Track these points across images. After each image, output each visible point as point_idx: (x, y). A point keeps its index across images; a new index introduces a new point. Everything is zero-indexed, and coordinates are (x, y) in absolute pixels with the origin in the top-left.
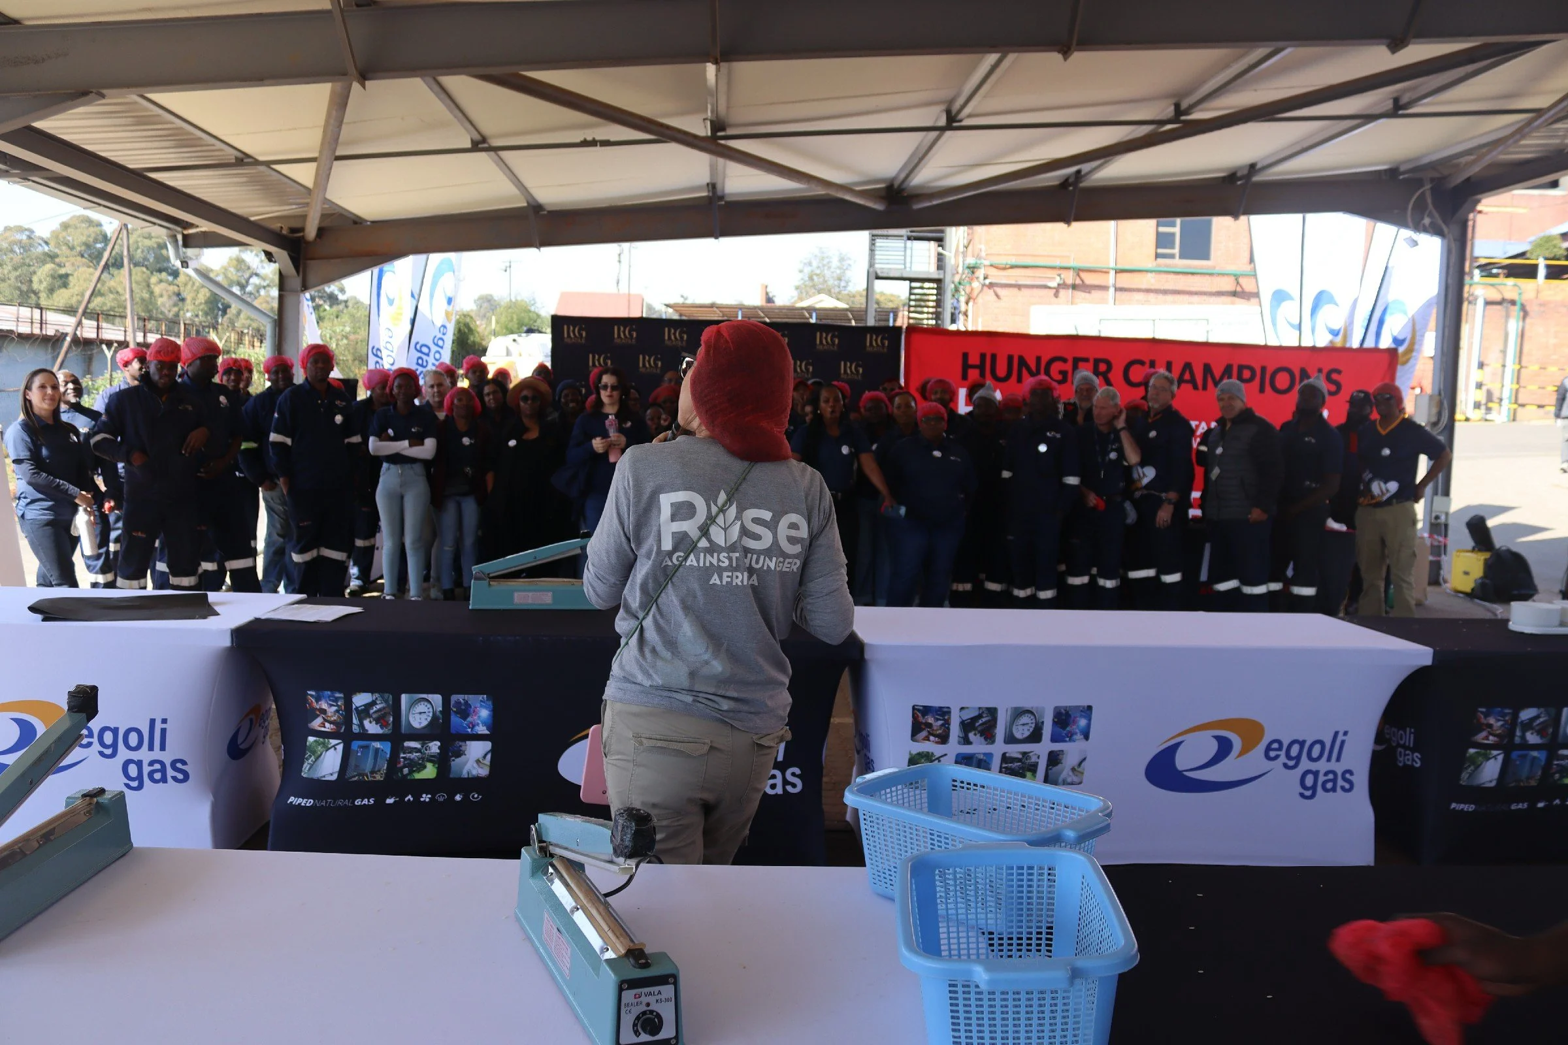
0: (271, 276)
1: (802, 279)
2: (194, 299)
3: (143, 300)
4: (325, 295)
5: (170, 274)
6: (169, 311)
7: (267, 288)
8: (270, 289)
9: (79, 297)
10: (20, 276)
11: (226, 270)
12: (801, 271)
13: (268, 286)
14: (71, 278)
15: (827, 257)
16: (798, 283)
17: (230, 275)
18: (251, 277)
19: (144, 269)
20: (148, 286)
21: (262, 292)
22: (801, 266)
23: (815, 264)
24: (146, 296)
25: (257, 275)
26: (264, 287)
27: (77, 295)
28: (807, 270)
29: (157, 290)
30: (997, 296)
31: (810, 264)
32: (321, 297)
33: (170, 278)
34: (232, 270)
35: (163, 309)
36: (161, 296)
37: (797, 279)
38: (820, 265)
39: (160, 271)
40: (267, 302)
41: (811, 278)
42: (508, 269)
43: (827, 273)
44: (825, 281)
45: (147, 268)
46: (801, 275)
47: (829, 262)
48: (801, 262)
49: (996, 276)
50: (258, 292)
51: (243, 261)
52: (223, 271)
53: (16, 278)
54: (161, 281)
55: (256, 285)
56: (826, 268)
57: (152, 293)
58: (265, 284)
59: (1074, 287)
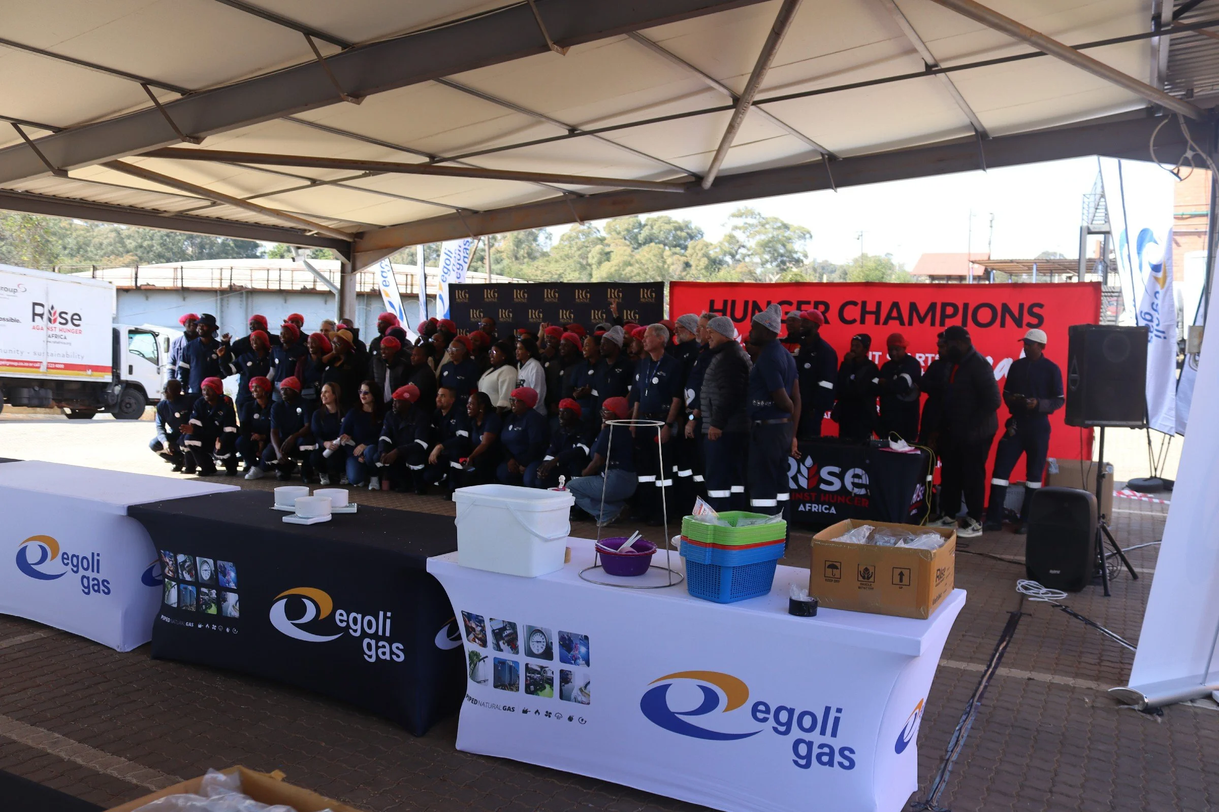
0: (754, 246)
2: (697, 266)
3: (658, 267)
4: (793, 260)
5: (682, 249)
8: (753, 257)
9: (617, 268)
13: (752, 254)
14: (612, 254)
17: (724, 248)
18: (739, 248)
19: (661, 246)
20: (662, 258)
21: (747, 259)
24: (660, 264)
25: (744, 246)
26: (749, 255)
27: (615, 266)
29: (669, 261)
32: (790, 262)
33: (683, 251)
34: (727, 244)
36: (673, 264)
39: (675, 246)
40: (746, 267)
45: (665, 245)
50: (744, 259)
52: (719, 244)
54: (675, 253)
55: (742, 254)
57: (664, 262)
58: (750, 253)
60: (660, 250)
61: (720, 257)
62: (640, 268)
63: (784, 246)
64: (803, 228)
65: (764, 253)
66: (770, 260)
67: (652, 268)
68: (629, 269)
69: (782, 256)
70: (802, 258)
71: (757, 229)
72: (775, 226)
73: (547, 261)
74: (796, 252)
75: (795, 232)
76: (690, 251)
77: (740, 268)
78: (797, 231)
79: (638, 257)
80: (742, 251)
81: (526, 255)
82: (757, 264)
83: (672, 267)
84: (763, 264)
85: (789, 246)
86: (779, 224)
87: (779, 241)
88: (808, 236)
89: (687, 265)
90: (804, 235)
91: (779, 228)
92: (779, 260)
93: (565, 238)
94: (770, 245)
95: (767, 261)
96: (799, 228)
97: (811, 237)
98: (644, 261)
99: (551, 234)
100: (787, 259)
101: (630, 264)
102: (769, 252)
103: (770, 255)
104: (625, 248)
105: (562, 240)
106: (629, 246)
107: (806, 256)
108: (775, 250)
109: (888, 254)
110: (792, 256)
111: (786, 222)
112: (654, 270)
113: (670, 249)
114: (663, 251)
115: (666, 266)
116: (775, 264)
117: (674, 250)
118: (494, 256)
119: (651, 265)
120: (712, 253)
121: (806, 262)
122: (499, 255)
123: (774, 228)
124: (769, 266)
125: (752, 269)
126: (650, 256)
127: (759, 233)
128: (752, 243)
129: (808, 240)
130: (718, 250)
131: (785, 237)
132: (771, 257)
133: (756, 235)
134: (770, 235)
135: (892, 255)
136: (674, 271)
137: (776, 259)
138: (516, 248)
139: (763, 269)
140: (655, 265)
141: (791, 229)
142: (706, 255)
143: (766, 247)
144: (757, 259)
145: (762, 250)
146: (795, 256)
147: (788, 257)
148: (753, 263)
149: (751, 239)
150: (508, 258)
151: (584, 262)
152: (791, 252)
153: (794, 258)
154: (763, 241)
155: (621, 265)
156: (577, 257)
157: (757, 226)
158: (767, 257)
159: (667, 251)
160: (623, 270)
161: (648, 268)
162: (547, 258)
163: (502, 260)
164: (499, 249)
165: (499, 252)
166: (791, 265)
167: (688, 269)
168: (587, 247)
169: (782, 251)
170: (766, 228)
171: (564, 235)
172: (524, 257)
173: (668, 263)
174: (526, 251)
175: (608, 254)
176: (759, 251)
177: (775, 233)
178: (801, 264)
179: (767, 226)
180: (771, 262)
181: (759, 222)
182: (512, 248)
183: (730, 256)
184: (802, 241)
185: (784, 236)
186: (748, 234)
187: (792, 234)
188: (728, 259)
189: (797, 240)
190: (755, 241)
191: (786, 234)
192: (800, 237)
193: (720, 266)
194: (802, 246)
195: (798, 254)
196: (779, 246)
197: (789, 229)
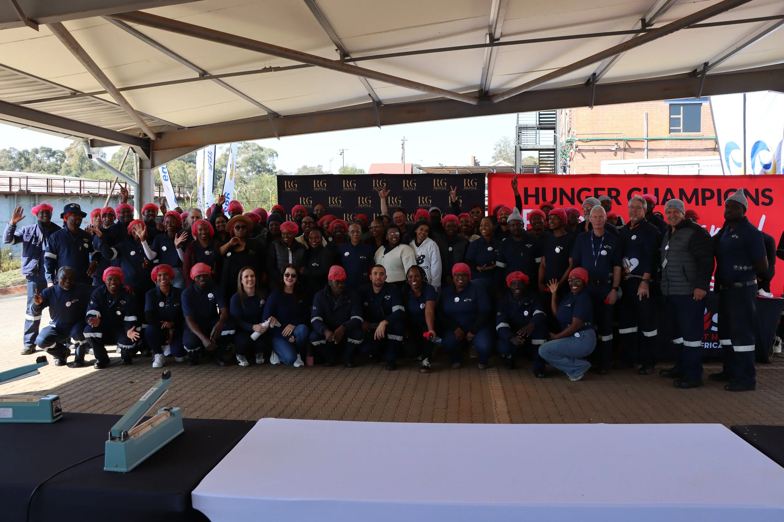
0: (241, 162)
1: (496, 153)
3: (181, 175)
4: (266, 170)
6: (194, 180)
7: (239, 168)
10: (128, 167)
11: (220, 160)
12: (495, 149)
13: (240, 167)
15: (508, 142)
16: (493, 155)
19: (182, 161)
20: (184, 169)
22: (495, 147)
23: (502, 145)
26: (238, 167)
28: (498, 148)
29: (188, 171)
30: (583, 156)
31: (500, 145)
32: (264, 171)
33: (195, 165)
34: (223, 160)
35: (191, 180)
36: (190, 173)
37: (493, 153)
38: (505, 146)
39: (190, 162)
41: (500, 152)
42: (342, 154)
43: (508, 150)
44: (507, 154)
45: (184, 161)
46: (495, 151)
47: (509, 144)
48: (495, 145)
49: (582, 145)
52: (219, 160)
53: (127, 168)
54: (190, 167)
56: (507, 147)
57: (185, 172)
58: (238, 166)
59: (625, 150)
60: (182, 164)
63: (260, 161)
64: (272, 150)
65: (247, 166)
66: (251, 170)
67: (177, 176)
69: (259, 167)
70: (271, 168)
71: (243, 150)
72: (254, 149)
73: (104, 172)
74: (268, 165)
75: (266, 152)
78: (268, 152)
81: (88, 168)
82: (244, 172)
83: (189, 176)
84: (248, 173)
85: (264, 161)
86: (257, 147)
87: (256, 158)
88: (275, 154)
90: (273, 154)
91: (257, 150)
92: (257, 170)
93: (116, 156)
94: (251, 160)
95: (249, 171)
96: (269, 150)
97: (277, 155)
99: (105, 154)
100: (262, 170)
102: (251, 165)
105: (114, 157)
107: (274, 168)
108: (254, 164)
109: (320, 166)
110: (266, 168)
111: (261, 145)
112: (178, 178)
114: (184, 165)
115: (186, 175)
117: (189, 164)
118: (65, 169)
119: (176, 174)
121: (274, 171)
122: (68, 168)
123: (253, 150)
124: (250, 174)
125: (242, 176)
126: (176, 168)
127: (244, 153)
128: (240, 159)
129: (275, 158)
131: (260, 155)
132: (252, 168)
135: (322, 166)
136: (191, 178)
137: (255, 170)
138: (81, 164)
139: (247, 176)
140: (179, 174)
141: (264, 150)
143: (249, 162)
144: (243, 170)
145: (246, 164)
147: (263, 168)
148: (242, 173)
150: (75, 170)
151: (130, 173)
152: (264, 165)
154: (246, 158)
156: (125, 169)
157: (242, 148)
158: (249, 168)
159: (186, 166)
160: (158, 178)
161: (174, 176)
162: (103, 170)
163: (71, 172)
164: (69, 164)
165: (68, 166)
166: (264, 173)
168: (132, 162)
169: (259, 164)
170: (248, 150)
171: (115, 154)
172: (87, 170)
173: (187, 173)
174: (88, 165)
176: (244, 164)
177: (254, 153)
178: (271, 173)
179: (249, 149)
180: (252, 171)
181: (244, 146)
182: (78, 163)
184: (272, 158)
187: (265, 153)
189: (268, 157)
190: (241, 158)
191: (261, 154)
192: (270, 155)
193: (220, 175)
194: (271, 161)
195: (270, 166)
196: (257, 161)
197: (263, 150)
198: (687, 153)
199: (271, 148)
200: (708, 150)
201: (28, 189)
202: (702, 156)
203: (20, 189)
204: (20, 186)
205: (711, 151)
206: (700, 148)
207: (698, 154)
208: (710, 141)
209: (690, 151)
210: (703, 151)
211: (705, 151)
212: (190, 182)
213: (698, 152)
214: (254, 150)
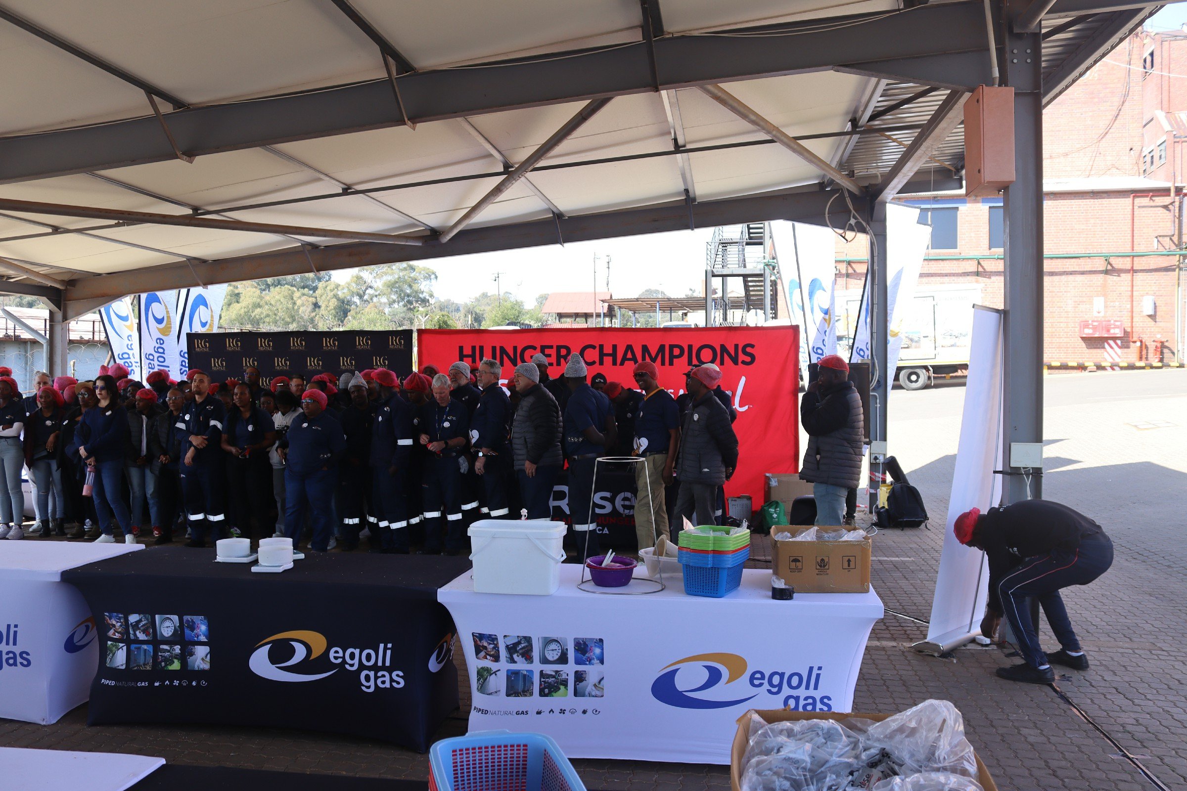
0: (381, 287)
2: (326, 307)
3: (287, 308)
4: (420, 299)
5: (310, 290)
7: (378, 297)
8: (380, 297)
9: (246, 310)
11: (349, 285)
13: (379, 295)
14: (241, 295)
17: (352, 288)
18: (367, 289)
19: (290, 288)
20: (292, 299)
21: (375, 299)
24: (291, 306)
25: (371, 287)
26: (376, 296)
27: (244, 308)
29: (299, 302)
32: (417, 301)
33: (311, 292)
34: (354, 285)
36: (303, 305)
39: (304, 288)
40: (376, 307)
45: (292, 285)
50: (371, 299)
51: (361, 278)
52: (347, 285)
54: (304, 295)
55: (369, 294)
57: (294, 303)
58: (377, 293)
59: (848, 275)
60: (290, 292)
61: (348, 297)
62: (269, 309)
63: (410, 286)
65: (390, 294)
66: (396, 300)
67: (282, 309)
68: (258, 310)
69: (408, 296)
70: (427, 297)
71: (384, 270)
72: (401, 268)
74: (422, 292)
75: (420, 273)
76: (318, 292)
77: (368, 308)
78: (422, 272)
79: (267, 298)
80: (369, 291)
82: (385, 304)
83: (302, 309)
84: (391, 304)
85: (415, 287)
86: (405, 266)
87: (405, 282)
88: (433, 276)
89: (316, 306)
90: (430, 276)
91: (405, 269)
92: (405, 300)
94: (397, 285)
95: (394, 301)
97: (436, 277)
98: (273, 303)
100: (414, 299)
101: (259, 306)
102: (396, 292)
103: (396, 296)
104: (254, 289)
106: (256, 287)
107: (431, 296)
108: (402, 290)
110: (418, 296)
112: (284, 312)
113: (298, 290)
114: (293, 293)
115: (296, 308)
116: (401, 304)
117: (302, 290)
119: (281, 307)
120: (340, 294)
121: (432, 301)
124: (396, 305)
125: (381, 308)
126: (280, 297)
127: (386, 274)
128: (379, 284)
129: (433, 281)
130: (346, 291)
131: (411, 278)
132: (397, 298)
133: (382, 276)
134: (397, 276)
136: (304, 312)
137: (403, 299)
139: (390, 309)
140: (285, 306)
141: (416, 270)
142: (335, 296)
143: (393, 287)
144: (384, 300)
145: (389, 290)
146: (421, 295)
147: (414, 297)
148: (382, 303)
149: (378, 280)
152: (416, 292)
153: (421, 298)
154: (389, 281)
155: (250, 307)
158: (394, 297)
159: (297, 294)
160: (253, 312)
161: (278, 309)
166: (417, 305)
167: (317, 310)
169: (408, 291)
170: (392, 269)
173: (298, 304)
175: (238, 295)
176: (385, 291)
177: (401, 274)
178: (427, 304)
179: (394, 267)
180: (399, 302)
183: (358, 297)
184: (428, 282)
185: (409, 277)
186: (375, 275)
187: (418, 274)
188: (356, 299)
189: (422, 280)
190: (382, 282)
191: (412, 275)
192: (425, 278)
193: (349, 307)
194: (427, 287)
195: (425, 294)
196: (406, 286)
197: (414, 270)
198: (938, 279)
199: (428, 267)
200: (968, 275)
201: (16, 334)
202: (959, 283)
203: (6, 334)
204: (6, 330)
205: (971, 275)
206: (957, 272)
207: (954, 280)
208: (970, 262)
209: (943, 276)
210: (961, 276)
211: (964, 276)
212: (302, 318)
213: (953, 278)
214: (402, 270)
